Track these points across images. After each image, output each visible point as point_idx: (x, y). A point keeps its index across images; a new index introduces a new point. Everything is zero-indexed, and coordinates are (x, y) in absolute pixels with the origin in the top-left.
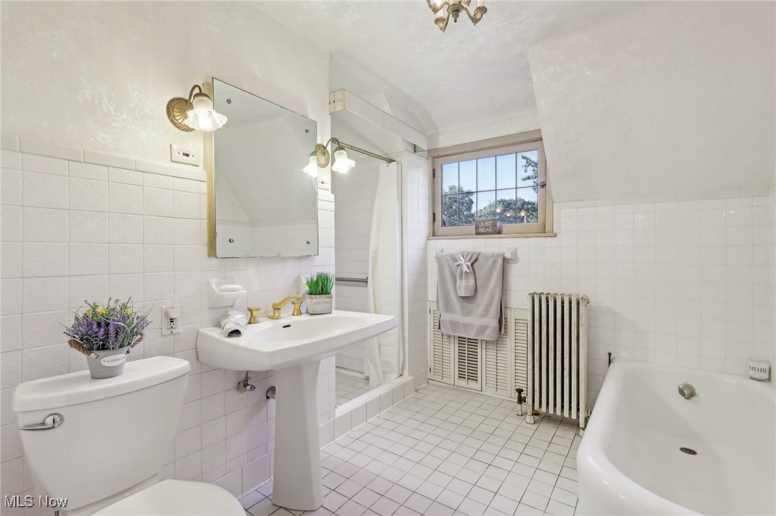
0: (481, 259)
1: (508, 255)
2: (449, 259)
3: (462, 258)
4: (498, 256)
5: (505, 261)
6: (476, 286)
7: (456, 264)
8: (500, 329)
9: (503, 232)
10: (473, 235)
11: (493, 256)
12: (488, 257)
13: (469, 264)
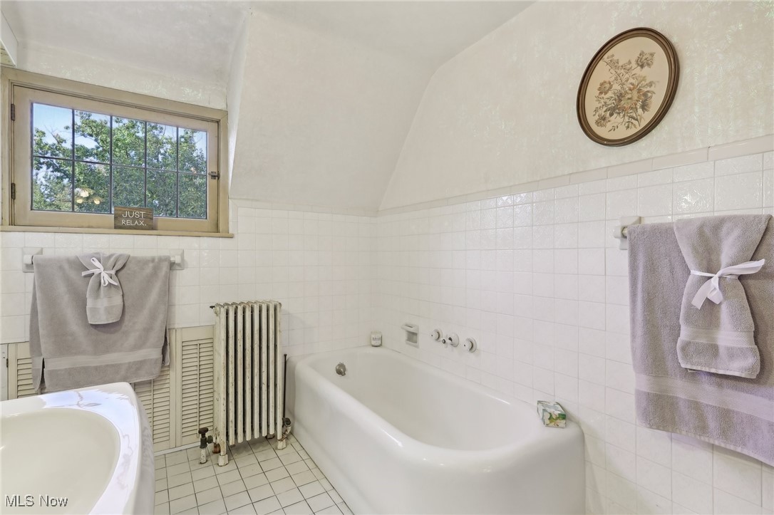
0: (129, 265)
1: (177, 259)
2: (66, 266)
3: (97, 263)
4: (161, 260)
5: (172, 265)
6: (124, 305)
7: (84, 274)
8: (164, 360)
9: (159, 228)
10: (110, 228)
11: (153, 260)
12: (143, 262)
13: (113, 272)
